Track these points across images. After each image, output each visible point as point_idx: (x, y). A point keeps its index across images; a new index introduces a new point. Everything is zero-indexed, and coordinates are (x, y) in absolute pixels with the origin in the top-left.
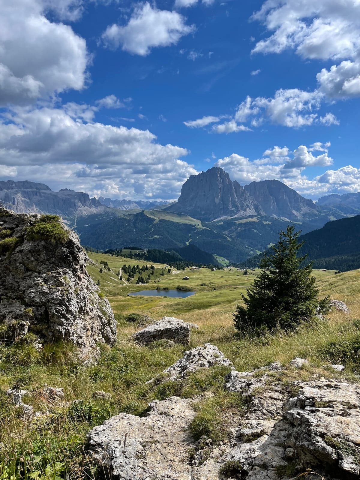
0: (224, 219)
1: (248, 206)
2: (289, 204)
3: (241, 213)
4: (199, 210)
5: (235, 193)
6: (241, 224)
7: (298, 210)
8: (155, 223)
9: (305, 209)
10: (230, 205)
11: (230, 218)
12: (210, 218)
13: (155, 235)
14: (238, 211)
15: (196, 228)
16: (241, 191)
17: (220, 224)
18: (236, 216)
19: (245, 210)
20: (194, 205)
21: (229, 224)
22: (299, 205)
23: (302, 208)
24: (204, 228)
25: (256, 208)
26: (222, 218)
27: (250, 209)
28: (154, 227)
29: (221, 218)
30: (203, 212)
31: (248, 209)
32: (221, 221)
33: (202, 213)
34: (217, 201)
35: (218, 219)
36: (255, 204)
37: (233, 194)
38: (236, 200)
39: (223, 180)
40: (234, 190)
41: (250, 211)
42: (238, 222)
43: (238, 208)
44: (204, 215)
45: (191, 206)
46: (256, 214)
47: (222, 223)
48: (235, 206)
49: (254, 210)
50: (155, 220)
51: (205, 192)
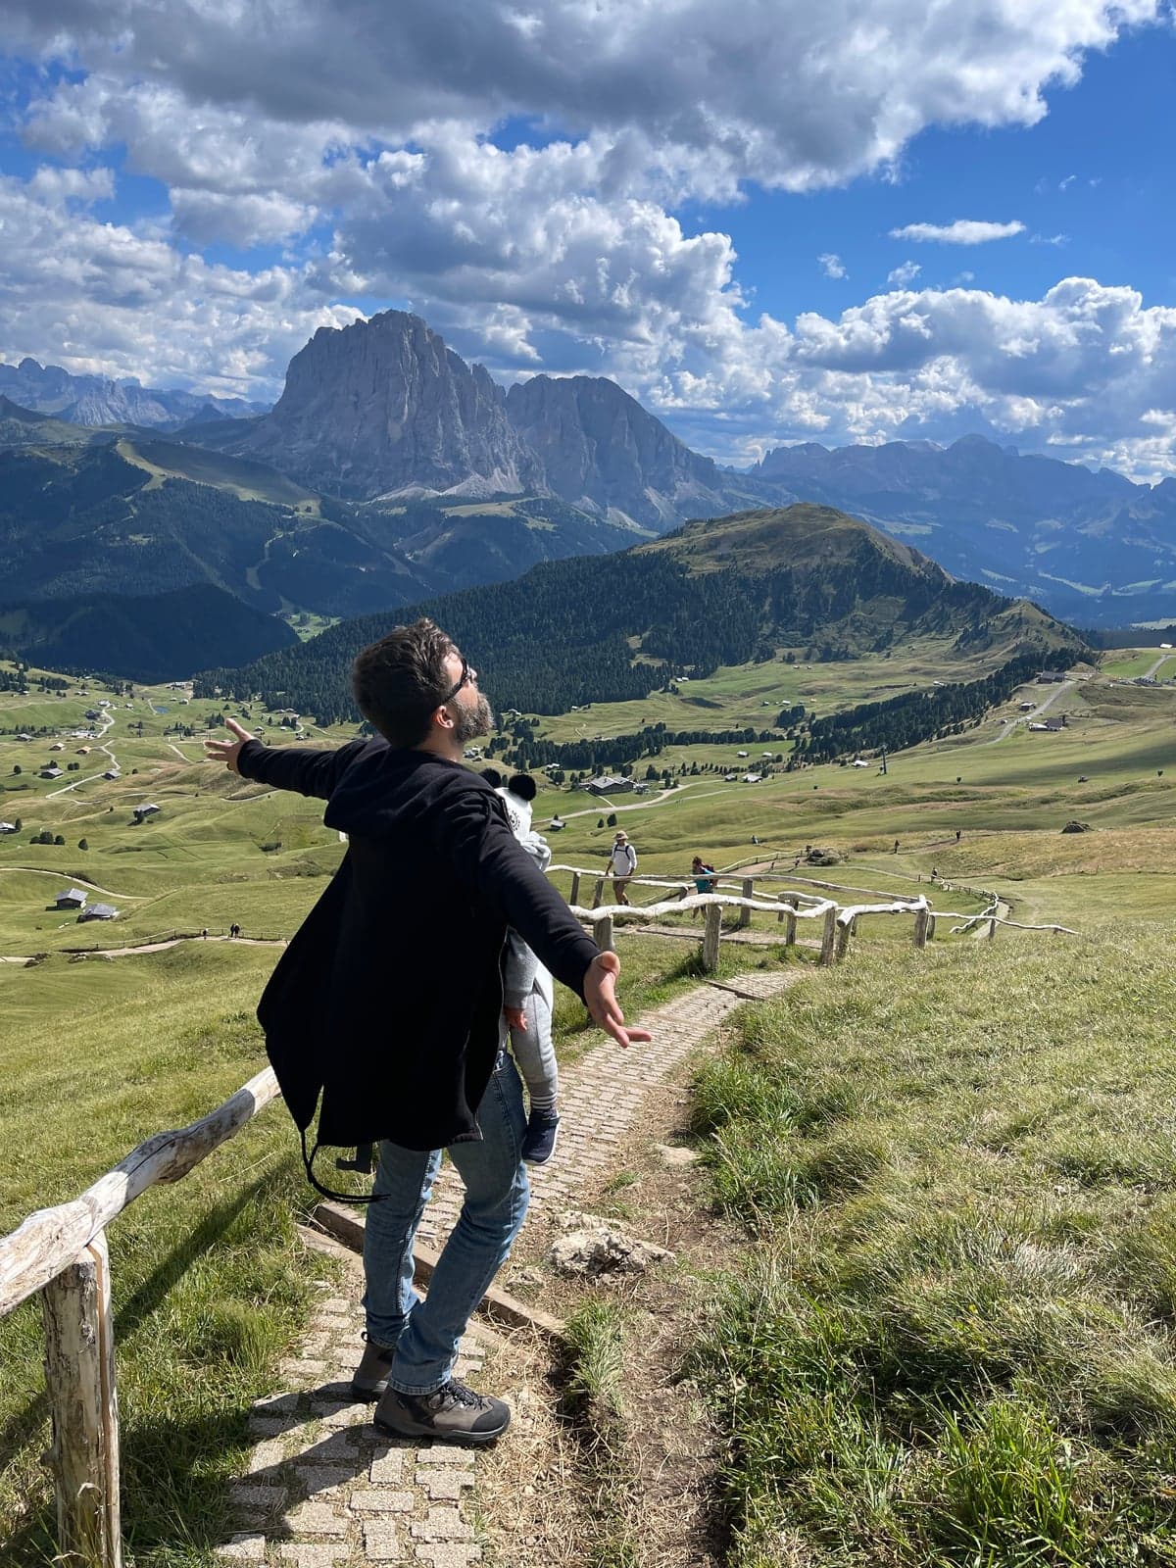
0: (412, 498)
1: (498, 462)
2: (637, 465)
3: (472, 484)
4: (334, 455)
5: (457, 412)
6: (456, 519)
7: (665, 487)
8: (146, 488)
9: (687, 488)
10: (438, 453)
11: (434, 493)
12: (366, 489)
13: (136, 533)
14: (464, 475)
15: (295, 521)
16: (481, 406)
17: (395, 511)
18: (452, 491)
19: (486, 475)
20: (320, 436)
21: (424, 515)
22: (669, 472)
23: (678, 485)
24: (326, 522)
25: (525, 470)
26: (407, 492)
27: (504, 472)
28: (139, 502)
29: (403, 493)
30: (348, 466)
31: (497, 471)
32: (401, 502)
33: (344, 467)
34: (395, 431)
35: (393, 495)
36: (521, 458)
37: (451, 412)
38: (461, 436)
39: (421, 359)
40: (455, 401)
41: (506, 479)
42: (450, 512)
43: (463, 463)
44: (347, 474)
45: (310, 436)
46: (521, 490)
47: (402, 511)
48: (454, 456)
49: (517, 478)
50: (149, 477)
51: (357, 395)
